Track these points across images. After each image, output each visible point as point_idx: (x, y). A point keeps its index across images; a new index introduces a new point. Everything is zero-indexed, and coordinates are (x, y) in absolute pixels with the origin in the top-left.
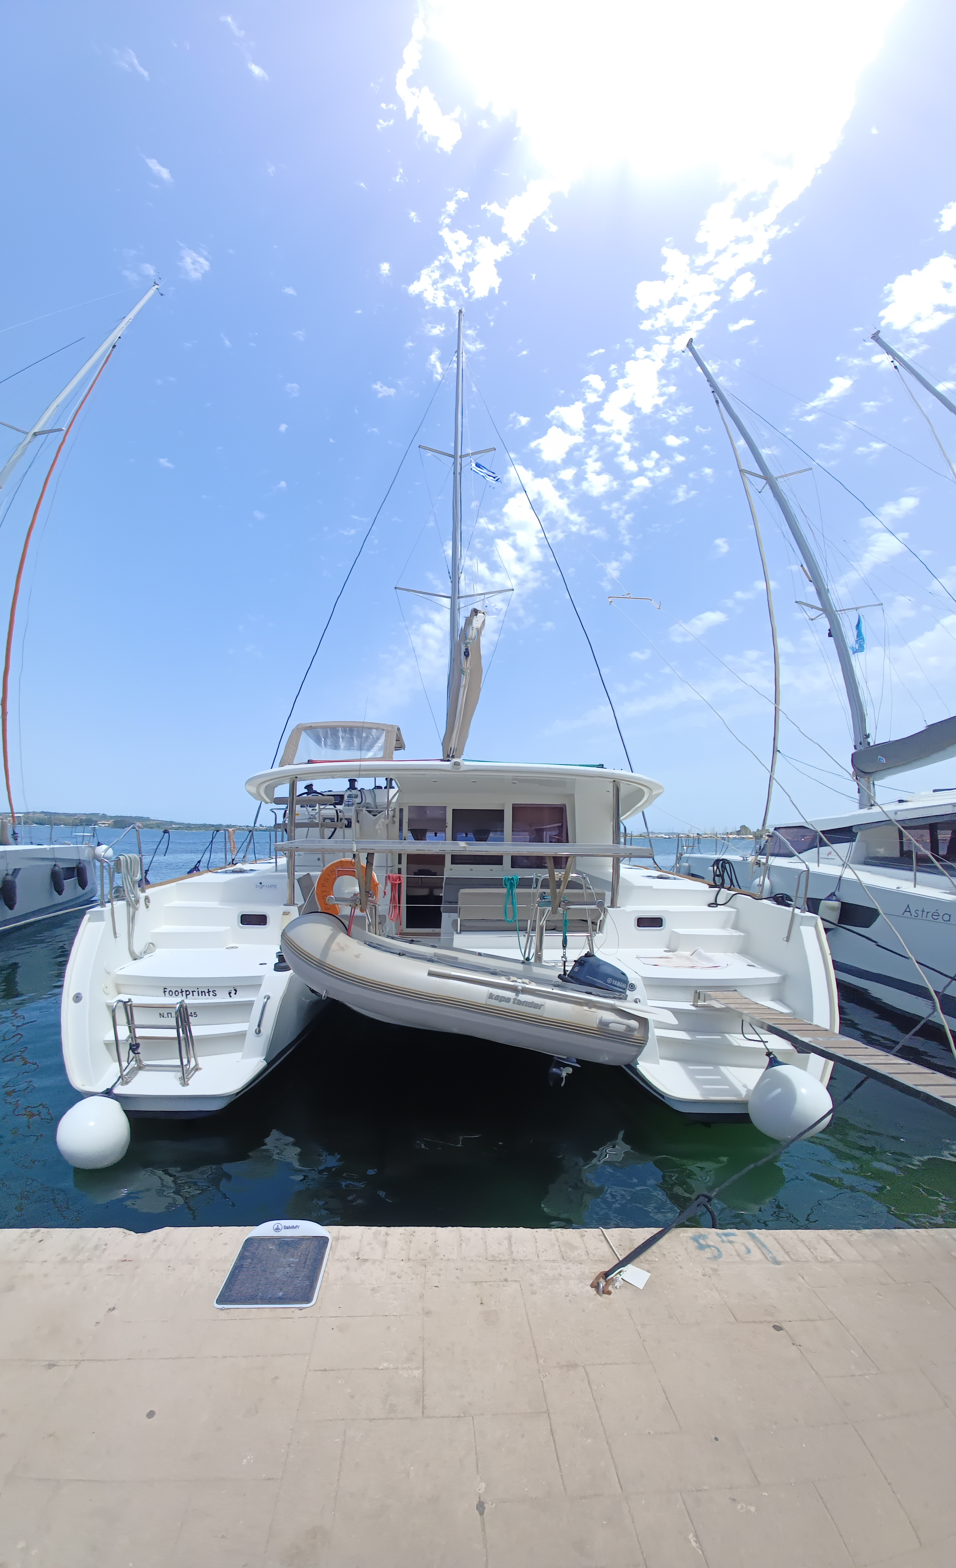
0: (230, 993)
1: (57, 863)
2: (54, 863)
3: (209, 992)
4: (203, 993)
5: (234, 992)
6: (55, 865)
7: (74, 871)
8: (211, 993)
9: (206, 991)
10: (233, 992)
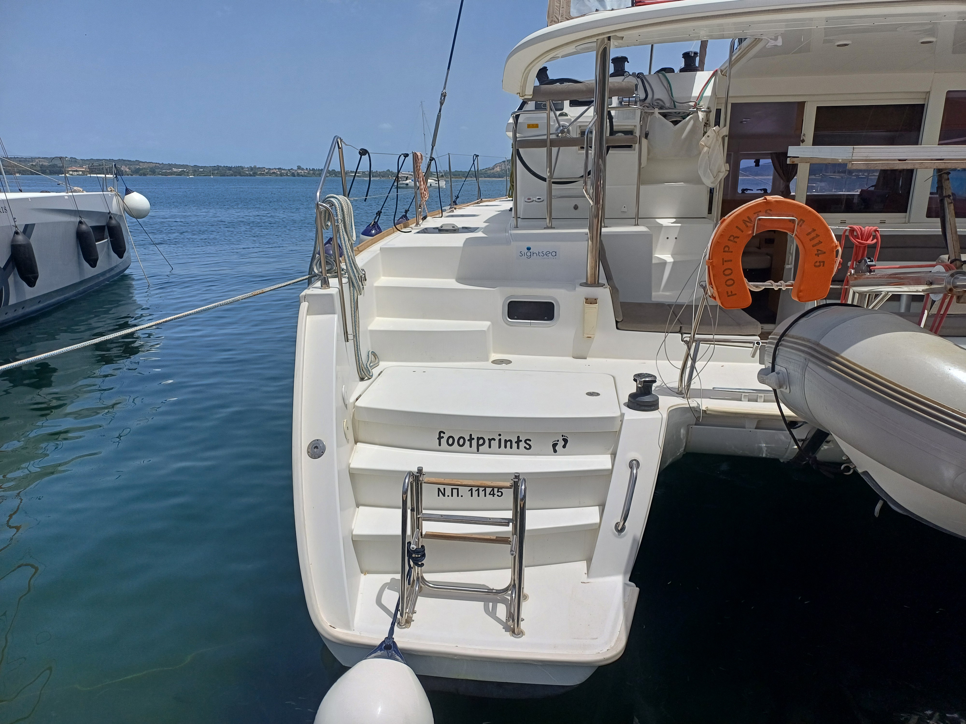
0: (555, 445)
1: (83, 220)
2: (78, 219)
3: (518, 441)
4: (509, 443)
5: (563, 443)
6: (80, 222)
7: (104, 230)
8: (522, 444)
9: (515, 440)
10: (561, 443)
